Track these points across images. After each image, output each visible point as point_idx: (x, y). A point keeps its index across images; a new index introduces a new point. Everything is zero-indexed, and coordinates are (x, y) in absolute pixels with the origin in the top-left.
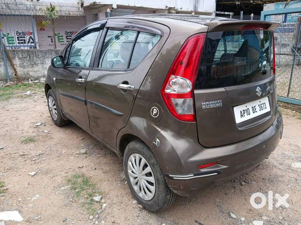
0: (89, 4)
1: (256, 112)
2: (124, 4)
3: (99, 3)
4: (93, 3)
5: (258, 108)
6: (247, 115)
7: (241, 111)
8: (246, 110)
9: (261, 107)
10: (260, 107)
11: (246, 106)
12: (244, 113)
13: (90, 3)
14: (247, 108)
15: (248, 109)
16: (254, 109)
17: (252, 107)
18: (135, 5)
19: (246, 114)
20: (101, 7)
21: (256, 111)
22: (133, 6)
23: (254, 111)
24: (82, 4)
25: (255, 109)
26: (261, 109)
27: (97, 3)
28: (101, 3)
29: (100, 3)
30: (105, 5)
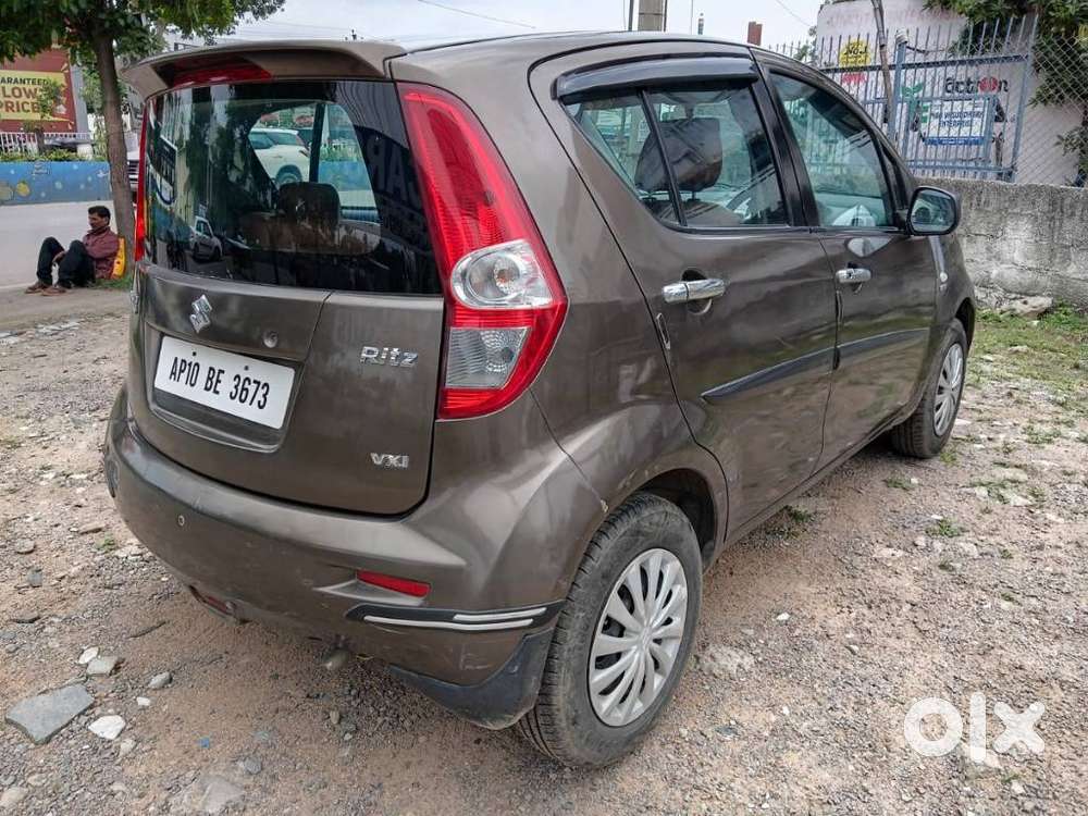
1: (216, 392)
5: (227, 385)
6: (187, 383)
7: (176, 359)
8: (190, 365)
9: (243, 389)
10: (240, 388)
11: (194, 354)
12: (182, 371)
14: (194, 360)
15: (197, 364)
16: (214, 380)
17: (211, 369)
19: (184, 376)
21: (218, 389)
23: (212, 384)
25: (218, 381)
26: (240, 394)
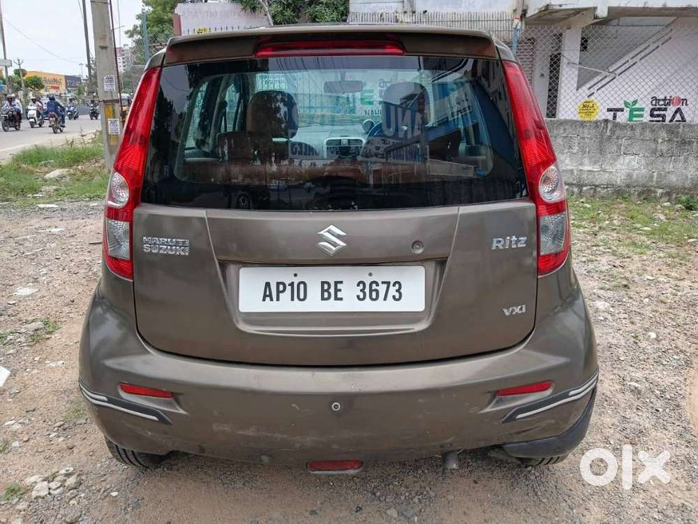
0: (537, 11)
1: (339, 299)
2: (633, 4)
3: (558, 8)
4: (543, 9)
5: (350, 291)
6: (292, 299)
8: (292, 285)
9: (371, 291)
11: (295, 275)
12: (279, 292)
13: (538, 9)
14: (296, 280)
15: (302, 283)
16: (332, 290)
18: (665, 5)
19: (285, 296)
20: (569, 16)
22: (661, 6)
23: (330, 294)
24: (525, 12)
25: (337, 290)
26: (369, 295)
27: (555, 7)
28: (563, 7)
29: (561, 6)
30: (578, 12)
